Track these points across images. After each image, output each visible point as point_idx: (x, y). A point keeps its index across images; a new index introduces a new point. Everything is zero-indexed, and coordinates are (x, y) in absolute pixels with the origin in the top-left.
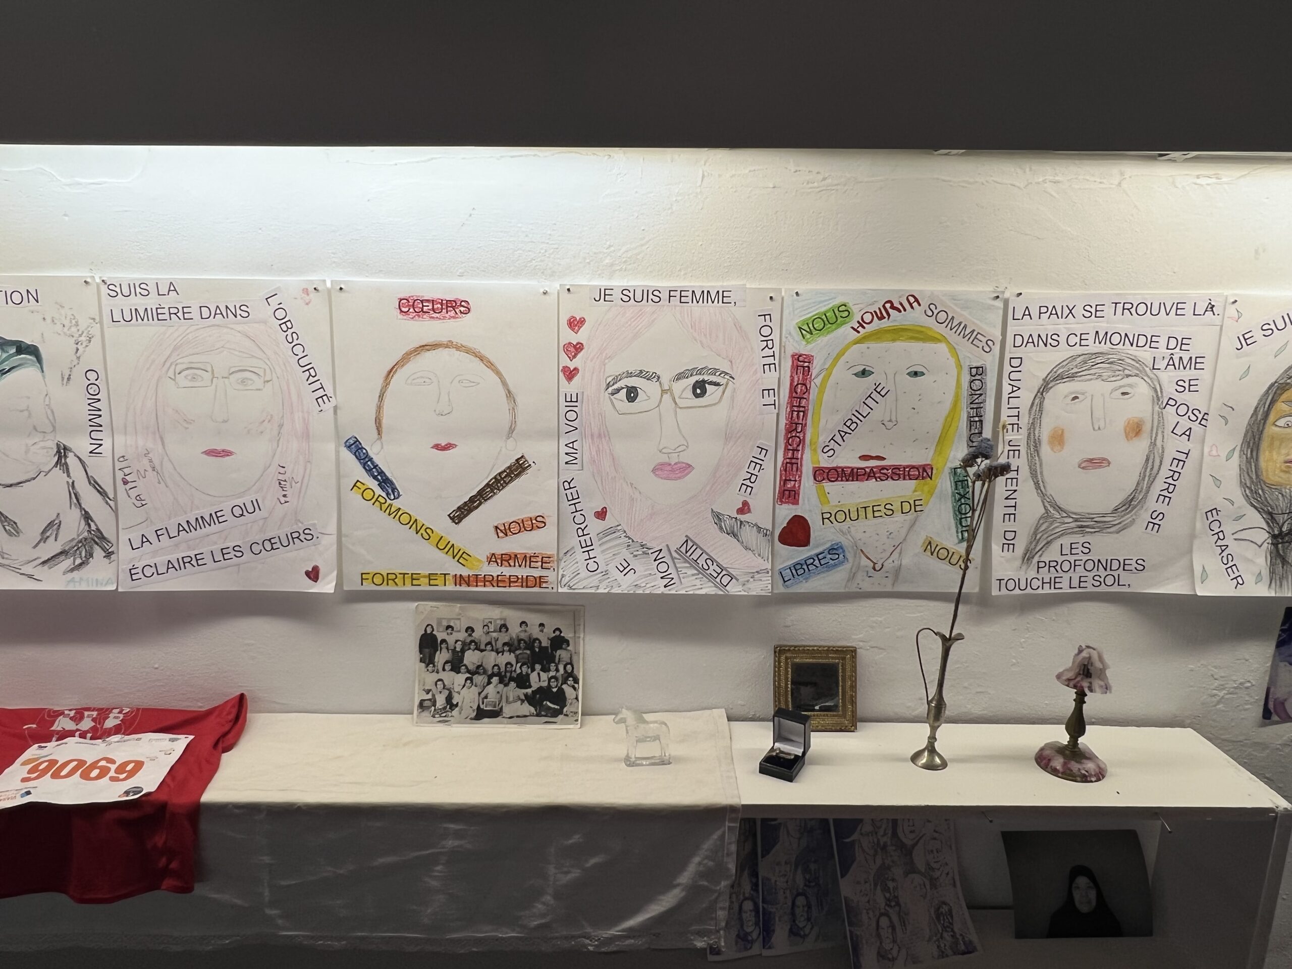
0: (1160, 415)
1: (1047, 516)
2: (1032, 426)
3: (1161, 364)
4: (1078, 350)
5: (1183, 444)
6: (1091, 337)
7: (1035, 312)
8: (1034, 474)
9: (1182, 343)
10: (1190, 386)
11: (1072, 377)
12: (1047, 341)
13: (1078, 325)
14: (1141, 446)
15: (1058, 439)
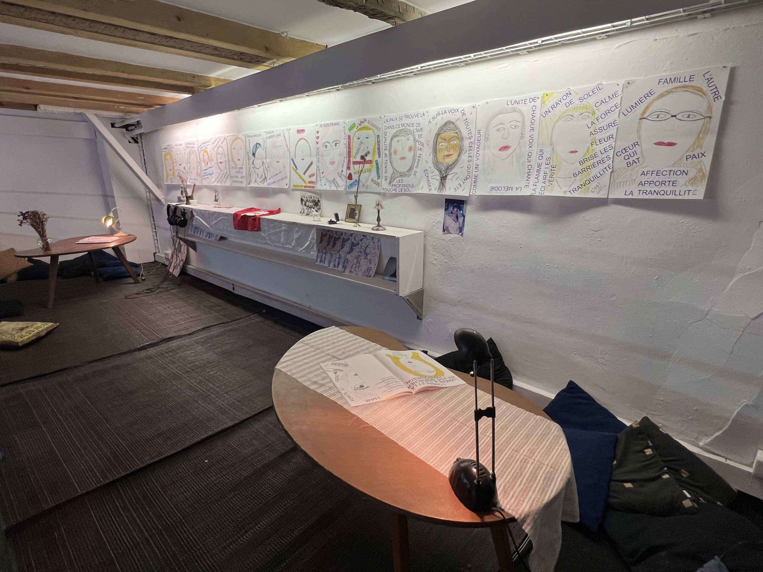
0: (415, 144)
1: (393, 173)
2: (390, 149)
3: (415, 131)
4: (398, 129)
5: (421, 153)
6: (401, 125)
7: (389, 120)
8: (391, 162)
9: (419, 124)
10: (420, 136)
11: (397, 136)
12: (392, 127)
13: (398, 122)
14: (412, 153)
15: (395, 152)
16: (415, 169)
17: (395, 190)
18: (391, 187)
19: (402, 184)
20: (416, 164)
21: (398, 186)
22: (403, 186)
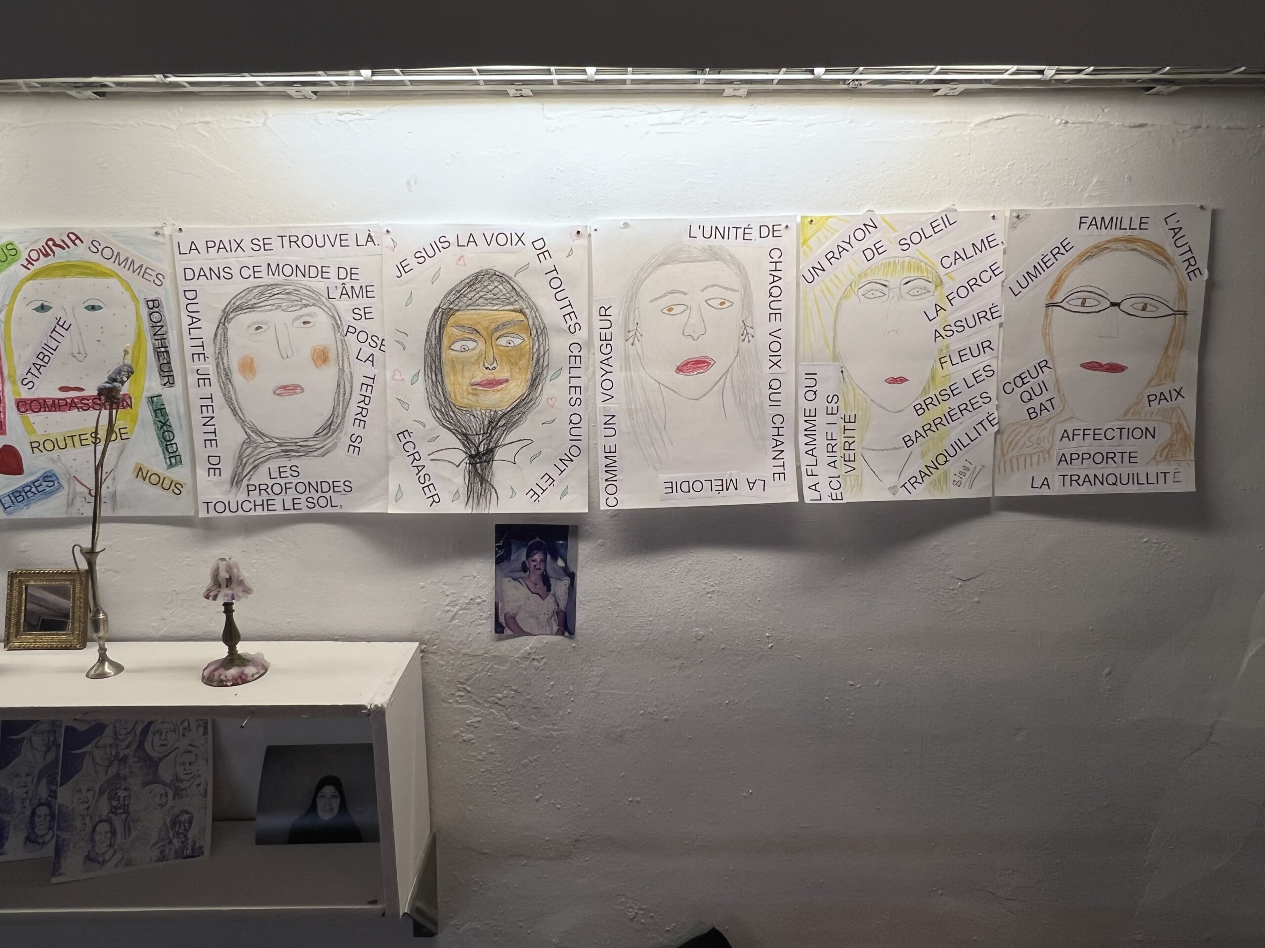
0: (343, 342)
1: (249, 441)
2: (219, 356)
3: (335, 294)
4: (252, 282)
5: (367, 369)
6: (264, 268)
7: (202, 247)
8: (229, 401)
9: (351, 272)
10: (366, 314)
11: (252, 307)
12: (222, 274)
13: (249, 258)
14: (329, 373)
15: (248, 367)
16: (349, 428)
17: (264, 505)
18: (242, 496)
19: (295, 481)
20: (353, 410)
21: (277, 489)
22: (301, 488)
